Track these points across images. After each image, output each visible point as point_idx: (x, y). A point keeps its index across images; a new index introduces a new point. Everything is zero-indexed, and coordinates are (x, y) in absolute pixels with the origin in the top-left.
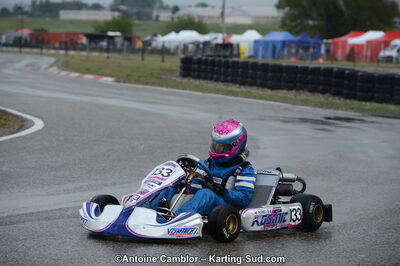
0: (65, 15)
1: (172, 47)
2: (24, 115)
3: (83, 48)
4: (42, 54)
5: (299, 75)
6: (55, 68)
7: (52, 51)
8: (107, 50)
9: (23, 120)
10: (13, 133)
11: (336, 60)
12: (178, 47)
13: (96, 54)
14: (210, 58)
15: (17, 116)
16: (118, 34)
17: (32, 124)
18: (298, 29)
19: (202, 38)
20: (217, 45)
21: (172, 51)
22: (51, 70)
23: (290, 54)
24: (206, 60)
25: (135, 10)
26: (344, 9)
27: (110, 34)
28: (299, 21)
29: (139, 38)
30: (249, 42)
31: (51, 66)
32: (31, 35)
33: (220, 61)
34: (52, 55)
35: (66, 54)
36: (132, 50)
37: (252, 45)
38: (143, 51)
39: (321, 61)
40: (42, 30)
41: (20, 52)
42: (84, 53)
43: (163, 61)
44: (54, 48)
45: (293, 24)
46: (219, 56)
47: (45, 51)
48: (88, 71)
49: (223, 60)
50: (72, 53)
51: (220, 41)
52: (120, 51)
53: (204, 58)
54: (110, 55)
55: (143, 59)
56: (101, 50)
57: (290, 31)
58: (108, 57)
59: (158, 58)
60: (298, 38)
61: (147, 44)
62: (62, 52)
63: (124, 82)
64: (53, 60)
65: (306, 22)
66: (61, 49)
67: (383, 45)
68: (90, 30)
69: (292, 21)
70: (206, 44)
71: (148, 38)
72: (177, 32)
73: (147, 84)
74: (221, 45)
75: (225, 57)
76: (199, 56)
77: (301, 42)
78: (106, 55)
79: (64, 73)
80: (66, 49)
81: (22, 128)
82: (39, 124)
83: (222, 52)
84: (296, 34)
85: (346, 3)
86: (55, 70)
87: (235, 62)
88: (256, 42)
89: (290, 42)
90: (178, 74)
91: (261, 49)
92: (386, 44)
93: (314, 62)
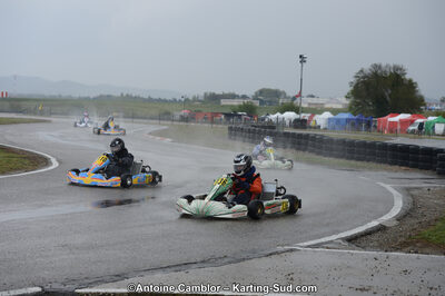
0: (223, 102)
16: (244, 113)
25: (268, 99)
26: (388, 98)
27: (240, 113)
37: (327, 121)
60: (356, 117)
67: (410, 123)
68: (228, 111)
71: (263, 116)
72: (282, 112)
77: (358, 120)
85: (390, 95)
88: (329, 119)
89: (351, 119)
92: (412, 122)
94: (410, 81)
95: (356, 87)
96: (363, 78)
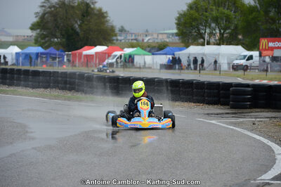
11: (75, 66)
18: (47, 44)
23: (43, 63)
26: (78, 30)
28: (47, 39)
30: (12, 54)
37: (14, 56)
39: (65, 67)
45: (43, 41)
57: (41, 46)
60: (47, 51)
65: (52, 40)
67: (107, 56)
69: (42, 39)
84: (45, 48)
85: (80, 26)
88: (17, 54)
89: (42, 54)
91: (21, 59)
92: (108, 54)
93: (60, 68)
94: (100, 10)
95: (42, 17)
96: (50, 7)
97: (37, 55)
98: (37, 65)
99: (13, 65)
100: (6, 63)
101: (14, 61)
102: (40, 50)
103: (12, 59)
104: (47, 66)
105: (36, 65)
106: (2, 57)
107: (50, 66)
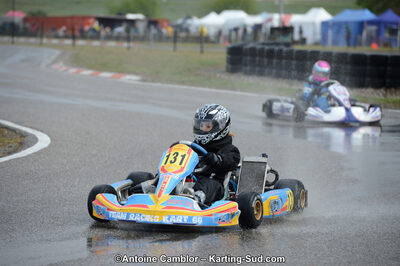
1: (212, 32)
2: (23, 129)
3: (96, 36)
4: (41, 44)
5: (389, 68)
6: (61, 64)
7: (55, 41)
8: (128, 39)
9: (23, 135)
10: (10, 153)
12: (220, 33)
13: (112, 44)
14: (267, 48)
15: (14, 130)
16: (140, 16)
17: (35, 140)
18: (380, 5)
19: (251, 20)
20: (273, 30)
21: (212, 38)
22: (55, 66)
23: (371, 40)
24: (262, 50)
27: (130, 16)
29: (168, 21)
30: (313, 24)
31: (55, 61)
32: (26, 20)
33: (280, 51)
34: (55, 46)
35: (74, 45)
36: (160, 38)
37: (318, 28)
38: (175, 39)
40: (40, 12)
41: (13, 43)
42: (96, 43)
43: (202, 52)
44: (57, 37)
46: (278, 44)
47: (45, 40)
48: (104, 67)
49: (285, 49)
50: (81, 43)
51: (276, 23)
52: (144, 39)
53: (259, 47)
54: (132, 44)
55: (175, 50)
56: (118, 38)
57: (371, 8)
58: (129, 48)
59: (195, 48)
61: (179, 28)
62: (68, 42)
63: (153, 81)
64: (57, 52)
66: (66, 37)
70: (258, 27)
71: (180, 21)
72: (219, 12)
73: (183, 83)
74: (278, 29)
75: (287, 45)
76: (251, 45)
78: (125, 44)
79: (73, 70)
80: (74, 38)
81: (22, 146)
82: (44, 141)
83: (282, 39)
84: (377, 11)
86: (61, 67)
87: (300, 52)
88: (325, 24)
89: (370, 23)
90: (224, 68)
91: (330, 33)
97: (361, 25)
98: (360, 44)
99: (316, 44)
100: (303, 41)
101: (318, 37)
102: (367, 15)
103: (314, 33)
104: (379, 45)
105: (357, 43)
106: (296, 31)
107: (386, 45)
